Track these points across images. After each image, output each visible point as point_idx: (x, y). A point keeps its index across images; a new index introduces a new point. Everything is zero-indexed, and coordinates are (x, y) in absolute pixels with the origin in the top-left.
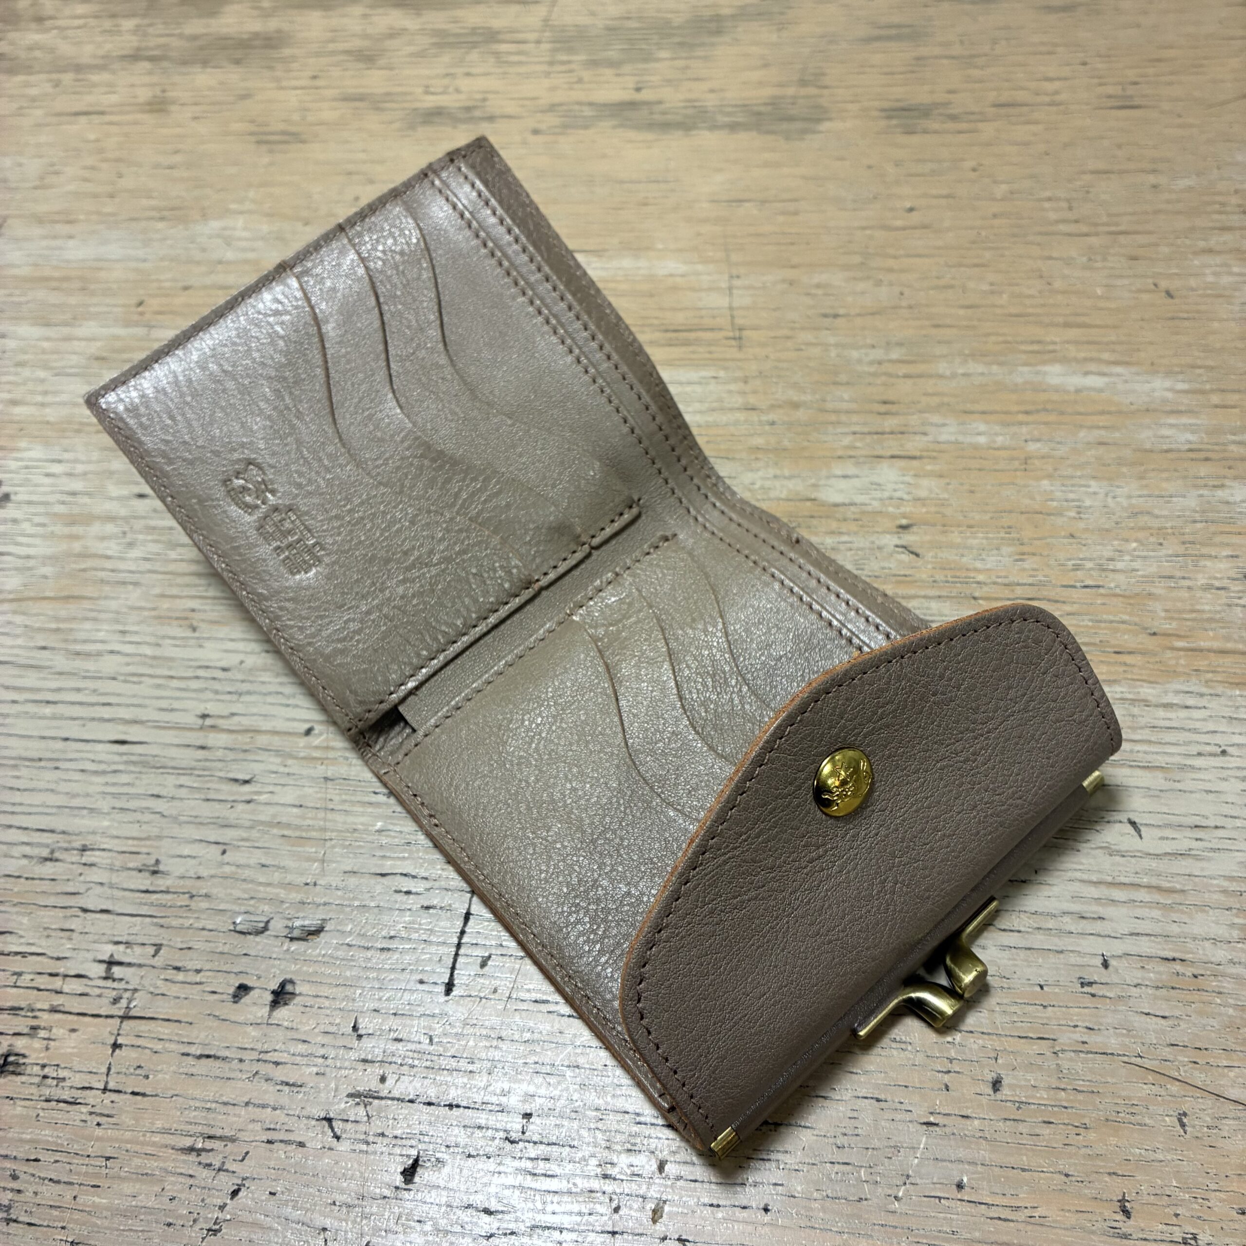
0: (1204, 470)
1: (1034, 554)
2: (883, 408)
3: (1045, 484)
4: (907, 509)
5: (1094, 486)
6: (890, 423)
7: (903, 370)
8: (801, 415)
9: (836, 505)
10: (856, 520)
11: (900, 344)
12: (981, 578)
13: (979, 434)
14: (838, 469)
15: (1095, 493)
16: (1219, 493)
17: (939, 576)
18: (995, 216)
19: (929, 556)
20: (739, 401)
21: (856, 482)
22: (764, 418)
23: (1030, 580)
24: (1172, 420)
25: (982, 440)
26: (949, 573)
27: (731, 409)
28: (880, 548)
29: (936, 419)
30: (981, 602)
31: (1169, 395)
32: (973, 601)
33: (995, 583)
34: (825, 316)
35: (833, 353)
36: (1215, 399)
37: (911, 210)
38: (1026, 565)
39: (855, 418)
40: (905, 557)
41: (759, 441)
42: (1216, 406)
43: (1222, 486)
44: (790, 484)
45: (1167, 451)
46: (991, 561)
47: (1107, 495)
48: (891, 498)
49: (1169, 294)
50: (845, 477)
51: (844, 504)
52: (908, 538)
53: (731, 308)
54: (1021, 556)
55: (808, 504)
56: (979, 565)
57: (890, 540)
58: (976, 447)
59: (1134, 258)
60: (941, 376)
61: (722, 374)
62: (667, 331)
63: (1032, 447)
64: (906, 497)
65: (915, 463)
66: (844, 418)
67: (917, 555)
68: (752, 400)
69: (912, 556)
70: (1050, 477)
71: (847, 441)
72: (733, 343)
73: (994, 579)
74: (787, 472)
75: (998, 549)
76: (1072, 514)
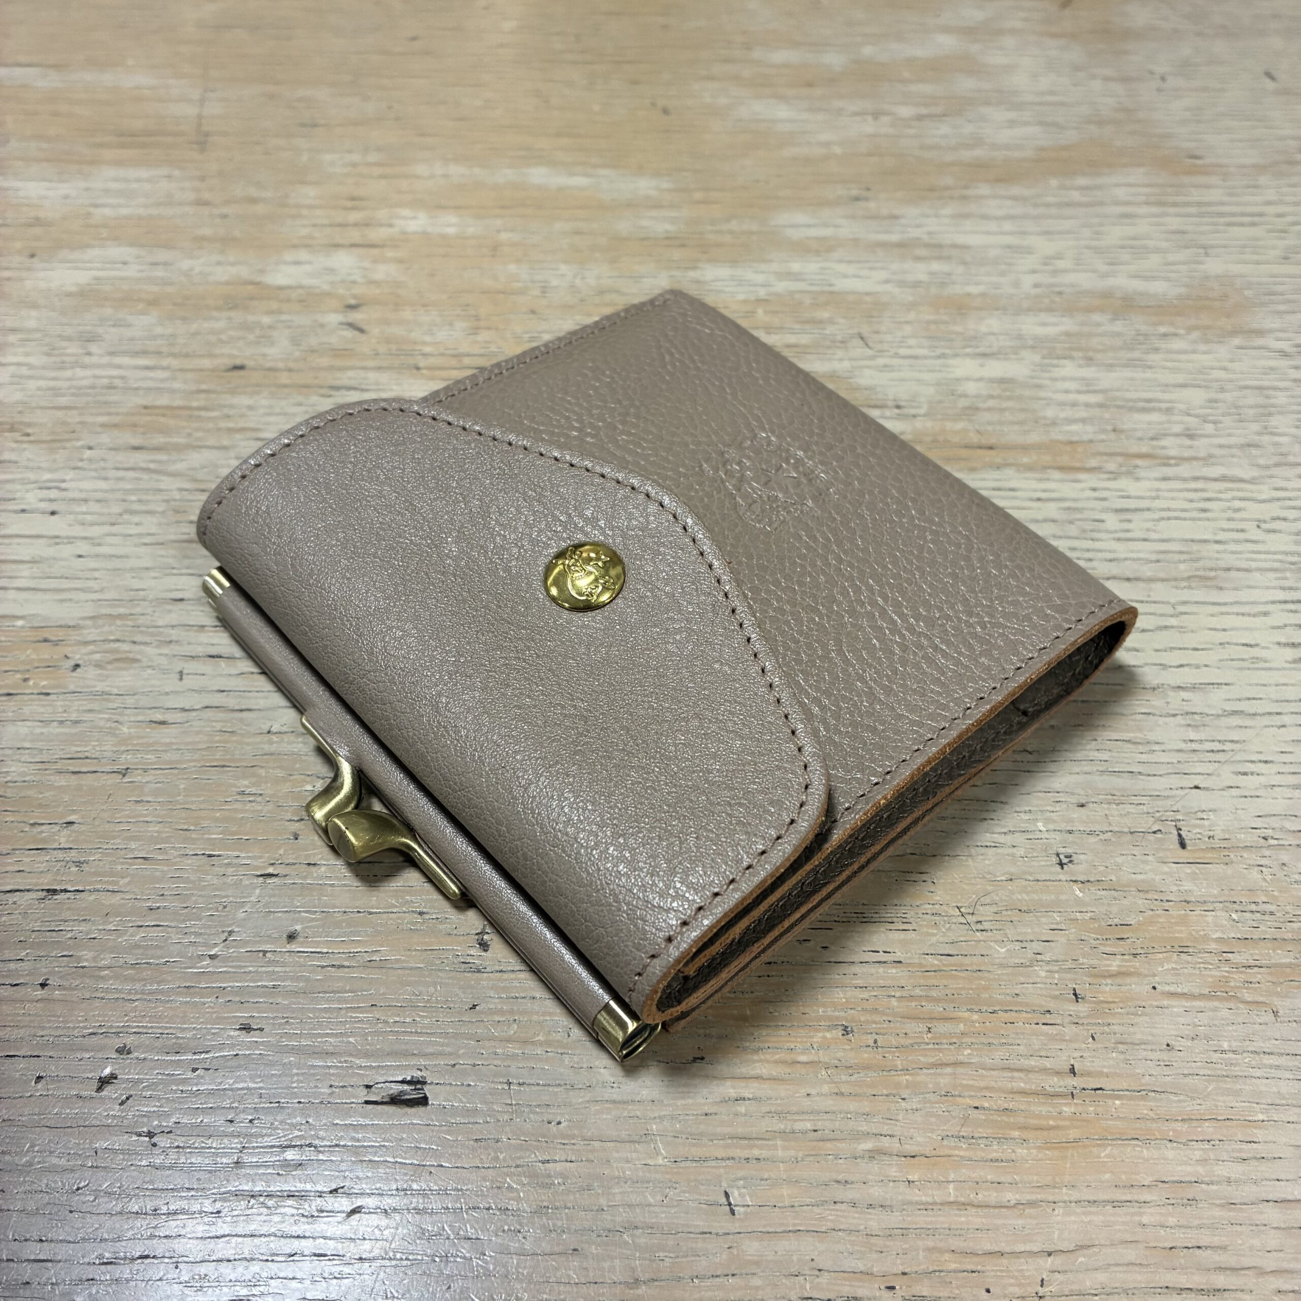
0: (677, 254)
1: (489, 328)
2: (349, 204)
3: (512, 268)
4: (357, 290)
5: (563, 268)
6: (353, 217)
7: (377, 171)
8: (260, 209)
9: (281, 288)
10: (300, 301)
11: (379, 149)
12: (428, 349)
13: (449, 225)
14: (289, 256)
15: (563, 275)
16: (692, 274)
17: (382, 349)
18: (501, 46)
19: (375, 331)
20: (192, 196)
21: (308, 268)
22: (216, 211)
23: (482, 351)
24: (654, 213)
25: (451, 231)
26: (394, 347)
27: (181, 204)
28: (322, 326)
29: (406, 212)
30: (424, 371)
31: (653, 193)
32: (415, 371)
33: (442, 355)
34: (303, 125)
35: (305, 158)
36: (698, 196)
37: (414, 39)
38: (480, 338)
39: (319, 212)
40: (349, 334)
41: (207, 231)
42: (699, 202)
43: (695, 268)
44: (233, 270)
45: (643, 239)
46: (442, 335)
47: (575, 276)
48: (343, 281)
49: (666, 111)
50: (297, 263)
51: (290, 287)
52: (356, 317)
53: (200, 117)
54: (475, 330)
55: (250, 287)
56: (428, 339)
57: (334, 318)
58: (444, 237)
59: (636, 82)
60: (418, 177)
61: (177, 173)
62: (122, 135)
63: (504, 236)
64: (360, 280)
65: (375, 252)
66: (305, 212)
67: (361, 331)
68: (206, 196)
69: (356, 333)
70: (518, 261)
71: (304, 232)
72: (195, 146)
73: (442, 350)
74: (232, 259)
75: (451, 324)
76: (537, 292)
